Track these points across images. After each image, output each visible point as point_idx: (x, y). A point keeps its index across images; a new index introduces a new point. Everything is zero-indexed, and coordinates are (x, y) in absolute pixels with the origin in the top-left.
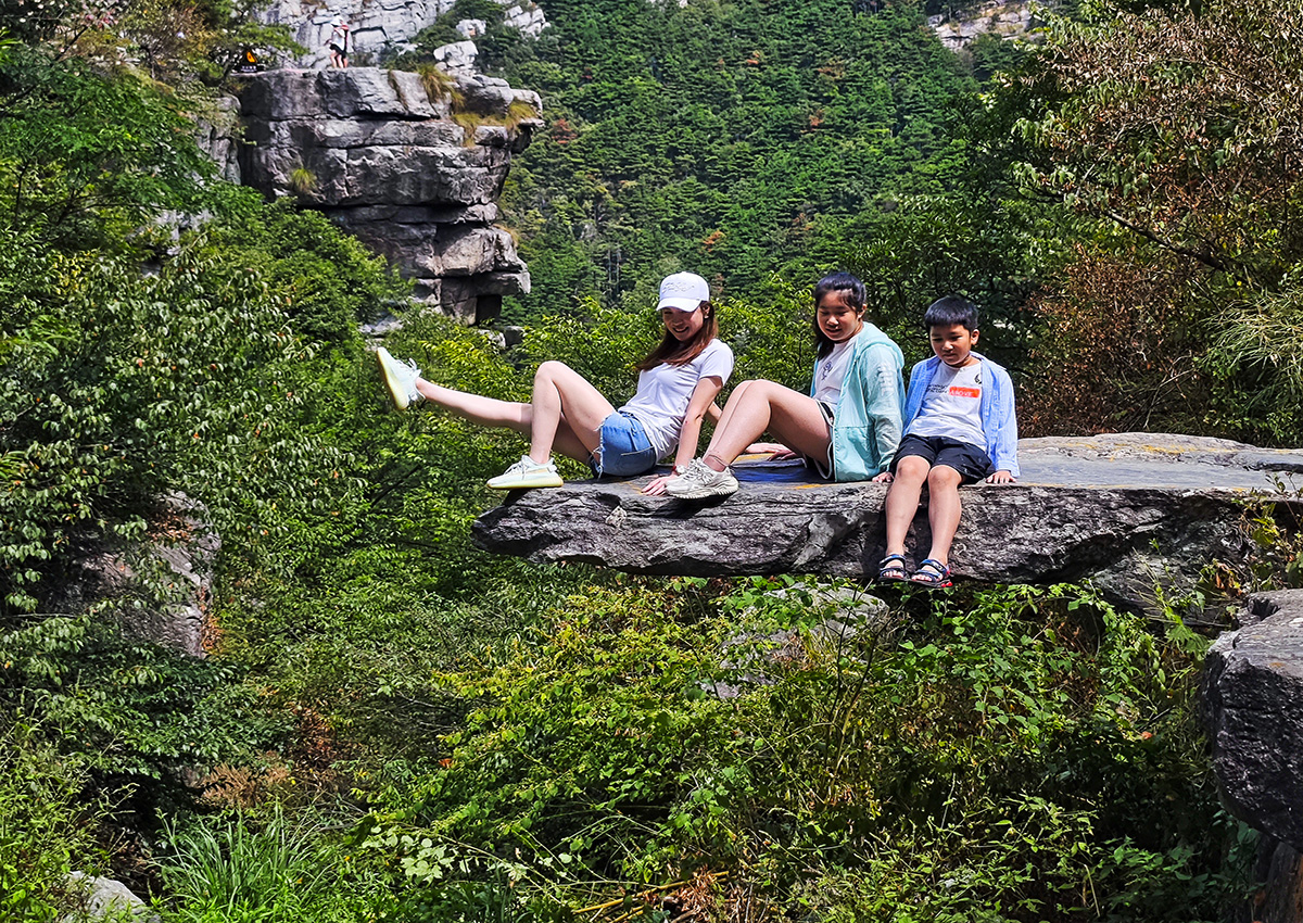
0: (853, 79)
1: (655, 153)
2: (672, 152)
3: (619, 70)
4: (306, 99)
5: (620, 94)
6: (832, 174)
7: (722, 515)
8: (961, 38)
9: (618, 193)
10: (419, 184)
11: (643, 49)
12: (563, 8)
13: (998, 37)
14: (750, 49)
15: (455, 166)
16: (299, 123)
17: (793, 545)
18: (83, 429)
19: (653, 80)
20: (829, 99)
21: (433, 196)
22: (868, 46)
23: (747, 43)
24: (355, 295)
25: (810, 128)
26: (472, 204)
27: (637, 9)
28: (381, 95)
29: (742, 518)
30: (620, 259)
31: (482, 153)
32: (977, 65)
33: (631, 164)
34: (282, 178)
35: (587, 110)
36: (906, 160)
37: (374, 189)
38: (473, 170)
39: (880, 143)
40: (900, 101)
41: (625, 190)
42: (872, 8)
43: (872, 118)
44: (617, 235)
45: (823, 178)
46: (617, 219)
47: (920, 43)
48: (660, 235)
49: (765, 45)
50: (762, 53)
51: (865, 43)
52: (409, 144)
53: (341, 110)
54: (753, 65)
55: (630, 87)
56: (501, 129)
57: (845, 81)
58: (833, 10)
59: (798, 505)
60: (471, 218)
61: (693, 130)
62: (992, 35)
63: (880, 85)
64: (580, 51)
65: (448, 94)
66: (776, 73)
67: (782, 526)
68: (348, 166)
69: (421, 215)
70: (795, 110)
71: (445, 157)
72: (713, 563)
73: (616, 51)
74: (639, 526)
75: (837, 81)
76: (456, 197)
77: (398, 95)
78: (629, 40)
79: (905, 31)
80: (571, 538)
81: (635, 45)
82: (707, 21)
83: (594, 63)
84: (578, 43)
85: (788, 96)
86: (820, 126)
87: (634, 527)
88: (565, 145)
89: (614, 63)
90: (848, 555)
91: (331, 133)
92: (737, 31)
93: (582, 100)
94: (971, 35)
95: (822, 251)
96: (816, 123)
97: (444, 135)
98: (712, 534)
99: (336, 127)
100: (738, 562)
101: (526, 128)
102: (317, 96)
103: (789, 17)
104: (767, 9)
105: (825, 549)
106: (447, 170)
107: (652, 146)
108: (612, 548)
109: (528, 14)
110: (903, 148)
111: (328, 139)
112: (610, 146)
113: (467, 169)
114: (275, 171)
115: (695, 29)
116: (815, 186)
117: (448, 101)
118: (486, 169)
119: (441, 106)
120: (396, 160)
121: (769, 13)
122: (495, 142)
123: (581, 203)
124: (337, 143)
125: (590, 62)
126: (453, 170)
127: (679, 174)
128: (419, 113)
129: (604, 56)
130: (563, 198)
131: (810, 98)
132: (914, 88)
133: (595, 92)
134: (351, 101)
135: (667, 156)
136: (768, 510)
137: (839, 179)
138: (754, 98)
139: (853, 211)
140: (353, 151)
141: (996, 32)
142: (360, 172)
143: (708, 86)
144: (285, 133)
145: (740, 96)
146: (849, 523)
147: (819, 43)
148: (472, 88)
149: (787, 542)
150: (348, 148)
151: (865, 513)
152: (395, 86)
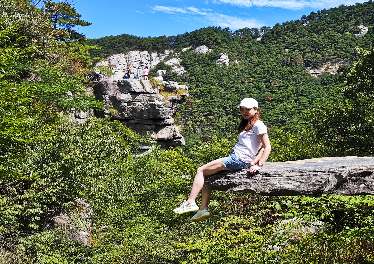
0: (282, 86)
1: (219, 108)
2: (225, 108)
3: (207, 84)
4: (114, 88)
5: (208, 91)
6: (276, 114)
7: (296, 176)
8: (317, 74)
9: (208, 120)
10: (150, 113)
11: (215, 78)
12: (190, 66)
13: (329, 73)
14: (249, 77)
15: (161, 108)
16: (112, 95)
17: (323, 185)
18: (53, 174)
19: (219, 87)
20: (274, 92)
21: (154, 116)
22: (287, 76)
23: (248, 75)
24: (130, 145)
25: (269, 101)
26: (166, 119)
27: (213, 67)
28: (138, 87)
29: (304, 177)
30: (208, 139)
31: (170, 103)
32: (322, 81)
33: (212, 111)
34: (107, 111)
35: (198, 96)
36: (300, 110)
37: (136, 114)
38: (167, 109)
39: (291, 105)
40: (297, 92)
41: (210, 119)
42: (288, 65)
43: (288, 97)
44: (207, 132)
45: (273, 115)
46: (208, 127)
47: (304, 75)
48: (221, 132)
49: (254, 76)
50: (253, 79)
51: (286, 75)
52: (147, 101)
53: (125, 91)
54: (250, 82)
55: (211, 89)
56: (175, 96)
57: (280, 86)
58: (275, 66)
59: (324, 172)
60: (166, 123)
61: (231, 101)
62: (327, 73)
63: (291, 88)
64: (195, 79)
65: (159, 86)
66: (257, 84)
67: (319, 179)
68: (127, 108)
69: (150, 122)
70: (264, 95)
71: (158, 105)
72: (295, 191)
73: (207, 78)
74: (267, 180)
75: (277, 87)
76: (161, 117)
77: (143, 87)
78: (211, 75)
79: (298, 71)
80: (242, 184)
81: (213, 77)
82: (235, 69)
83: (200, 82)
84: (195, 76)
85: (262, 91)
86: (272, 100)
87: (265, 180)
88: (191, 106)
89: (206, 82)
90: (343, 188)
91: (122, 98)
92: (245, 72)
93: (196, 93)
94: (320, 73)
95: (274, 136)
96: (271, 99)
97: (157, 99)
98: (293, 182)
99: (124, 96)
100: (304, 190)
101: (183, 96)
102: (118, 87)
103: (261, 68)
104: (254, 66)
105: (334, 186)
106: (159, 108)
107: (218, 106)
108: (257, 187)
109: (179, 68)
110: (299, 106)
111: (121, 100)
112: (205, 106)
113: (165, 108)
114: (105, 109)
115: (232, 72)
116: (271, 117)
117: (159, 88)
118: (171, 108)
119: (157, 90)
120: (142, 106)
121: (255, 67)
122: (174, 101)
123: (196, 123)
124: (124, 101)
125: (198, 82)
126: (160, 108)
127: (227, 114)
128: (150, 92)
129: (203, 80)
130: (190, 121)
131: (269, 91)
132: (302, 88)
133: (200, 91)
134: (128, 89)
135: (223, 109)
136: (313, 174)
137: (279, 115)
138: (250, 92)
139: (283, 125)
140: (129, 103)
141: (328, 72)
142: (131, 109)
143: (236, 89)
144: (108, 98)
145: (246, 91)
146: (343, 177)
147: (271, 75)
148: (166, 85)
149: (321, 184)
150: (128, 102)
151: (349, 174)
152: (142, 84)
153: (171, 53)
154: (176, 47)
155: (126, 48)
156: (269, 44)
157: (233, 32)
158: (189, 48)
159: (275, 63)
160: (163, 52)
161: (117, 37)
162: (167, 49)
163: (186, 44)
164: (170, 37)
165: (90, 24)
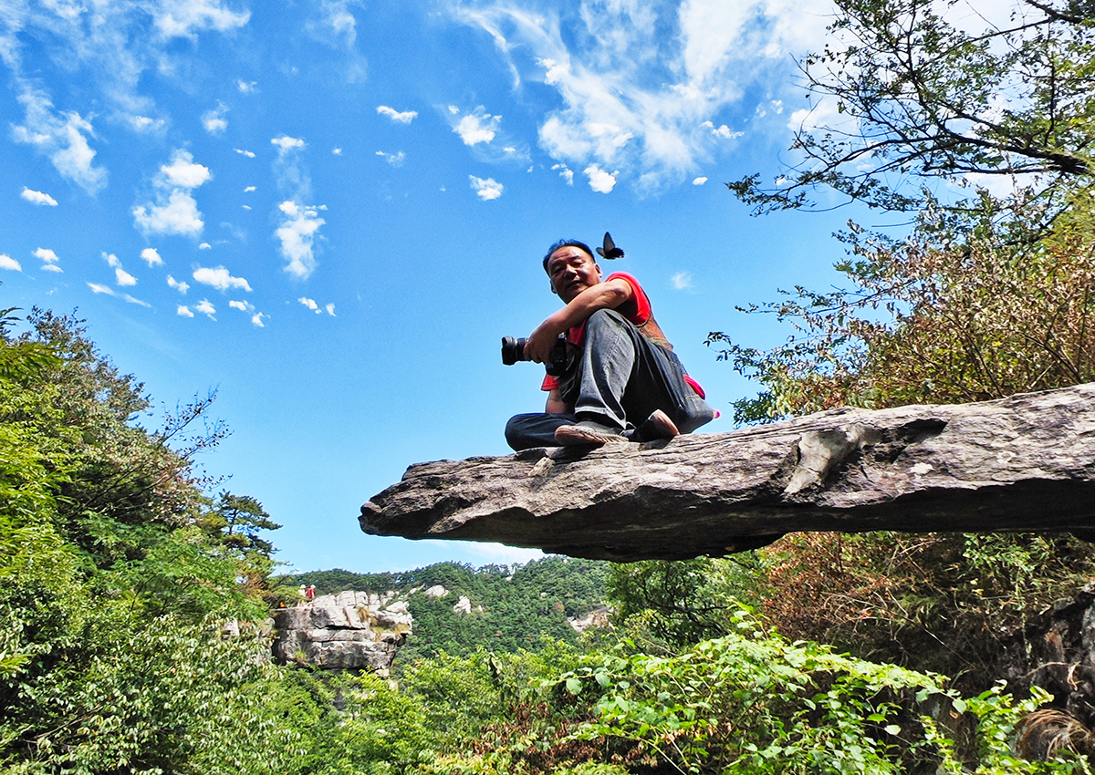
3: (441, 638)
4: (305, 620)
7: (677, 452)
8: (581, 626)
10: (354, 658)
11: (452, 630)
12: (420, 614)
14: (496, 630)
15: (371, 651)
16: (301, 631)
19: (456, 642)
23: (495, 627)
26: (377, 668)
27: (450, 614)
28: (339, 618)
29: (707, 450)
31: (384, 645)
34: (291, 656)
37: (333, 660)
38: (379, 653)
42: (545, 614)
49: (502, 628)
50: (501, 632)
52: (351, 640)
53: (320, 624)
56: (392, 635)
58: (529, 614)
62: (593, 625)
65: (370, 619)
67: (765, 446)
68: (321, 650)
71: (367, 647)
73: (441, 630)
74: (573, 468)
77: (347, 618)
78: (446, 626)
79: (558, 623)
80: (484, 498)
81: (449, 628)
82: (479, 619)
87: (566, 471)
89: (440, 635)
90: (849, 484)
91: (315, 635)
92: (491, 623)
94: (585, 625)
97: (366, 637)
98: (670, 466)
99: (318, 632)
100: (714, 488)
101: (404, 635)
102: (310, 618)
103: (512, 617)
104: (503, 614)
105: (821, 474)
106: (367, 652)
108: (540, 498)
111: (313, 638)
113: (376, 652)
114: (288, 652)
115: (474, 622)
117: (370, 621)
118: (385, 653)
119: (366, 624)
120: (344, 648)
121: (504, 616)
122: (390, 641)
124: (317, 639)
128: (356, 627)
134: (325, 620)
140: (324, 643)
141: (595, 623)
142: (327, 653)
144: (294, 635)
146: (849, 440)
147: (524, 627)
148: (380, 616)
149: (776, 461)
150: (322, 642)
151: (866, 429)
152: (346, 615)
153: (395, 595)
154: (403, 587)
155: (338, 587)
156: (521, 585)
157: (476, 569)
158: (419, 589)
159: (529, 612)
160: (385, 594)
161: (327, 572)
162: (391, 589)
163: (415, 583)
164: (395, 574)
165: (280, 527)
